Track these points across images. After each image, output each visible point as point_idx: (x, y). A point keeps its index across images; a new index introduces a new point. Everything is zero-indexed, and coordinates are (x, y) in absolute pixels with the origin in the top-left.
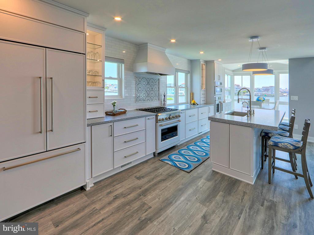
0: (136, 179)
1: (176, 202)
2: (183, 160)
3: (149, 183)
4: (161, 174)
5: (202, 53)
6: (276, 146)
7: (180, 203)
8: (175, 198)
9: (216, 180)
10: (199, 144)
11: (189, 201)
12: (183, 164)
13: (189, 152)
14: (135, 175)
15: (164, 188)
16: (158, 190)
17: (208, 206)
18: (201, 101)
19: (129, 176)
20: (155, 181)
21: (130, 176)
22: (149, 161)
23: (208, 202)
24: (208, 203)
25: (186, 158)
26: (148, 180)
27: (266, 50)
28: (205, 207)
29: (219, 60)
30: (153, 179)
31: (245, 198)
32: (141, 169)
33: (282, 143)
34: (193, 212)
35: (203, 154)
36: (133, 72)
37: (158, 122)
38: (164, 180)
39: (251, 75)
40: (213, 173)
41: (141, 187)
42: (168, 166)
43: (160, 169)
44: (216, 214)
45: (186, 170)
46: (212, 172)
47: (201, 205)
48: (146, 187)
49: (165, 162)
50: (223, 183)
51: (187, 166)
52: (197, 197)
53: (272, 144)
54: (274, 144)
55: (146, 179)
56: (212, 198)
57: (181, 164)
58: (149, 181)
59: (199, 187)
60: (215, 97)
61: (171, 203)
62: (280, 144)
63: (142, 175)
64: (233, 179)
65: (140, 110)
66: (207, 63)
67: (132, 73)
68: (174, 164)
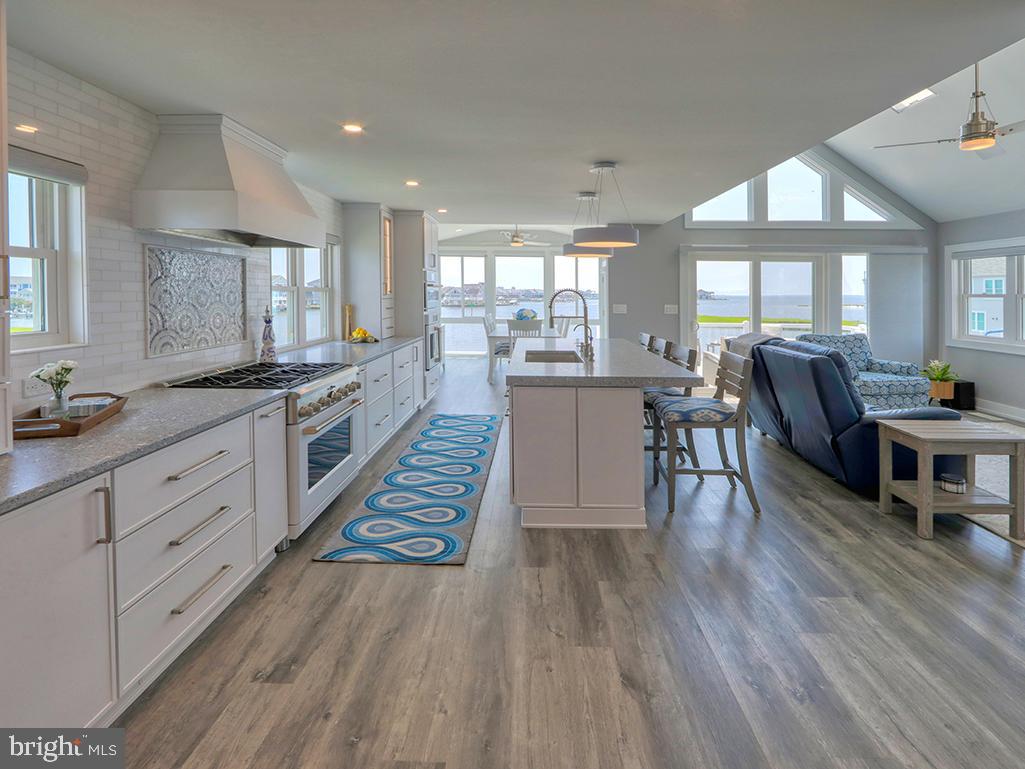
0: (267, 685)
1: (509, 686)
2: (408, 529)
3: (346, 675)
4: (368, 612)
5: (412, 183)
6: (687, 420)
7: (529, 682)
8: (496, 672)
9: (559, 555)
10: (418, 460)
11: (545, 656)
12: (420, 542)
13: (407, 495)
14: (246, 669)
15: (428, 660)
16: (409, 682)
17: (608, 640)
18: (384, 330)
19: (221, 690)
20: (366, 650)
21: (223, 685)
22: (269, 584)
23: (597, 630)
24: (600, 634)
25: (412, 518)
26: (333, 662)
27: (595, 198)
28: (601, 648)
29: (440, 211)
30: (349, 647)
31: (662, 571)
32: (257, 633)
33: (699, 412)
34: (589, 684)
35: (457, 489)
36: (131, 226)
37: (295, 423)
38: (397, 630)
39: (485, 256)
40: (530, 536)
41: (324, 704)
42: (368, 569)
43: (346, 592)
44: (646, 652)
45: (448, 559)
46: (526, 534)
47: (591, 650)
48: (346, 694)
49: (343, 559)
50: (580, 553)
51: (440, 546)
52: (554, 630)
53: (677, 419)
54: (682, 418)
55: (318, 664)
56: (594, 613)
57: (413, 544)
58: (338, 663)
59: (534, 596)
60: (427, 316)
61: (498, 699)
62: (694, 415)
63: (286, 654)
64: (595, 533)
65: (174, 386)
66: (396, 214)
67: (129, 229)
68: (386, 554)
